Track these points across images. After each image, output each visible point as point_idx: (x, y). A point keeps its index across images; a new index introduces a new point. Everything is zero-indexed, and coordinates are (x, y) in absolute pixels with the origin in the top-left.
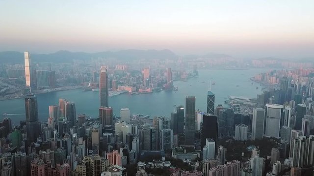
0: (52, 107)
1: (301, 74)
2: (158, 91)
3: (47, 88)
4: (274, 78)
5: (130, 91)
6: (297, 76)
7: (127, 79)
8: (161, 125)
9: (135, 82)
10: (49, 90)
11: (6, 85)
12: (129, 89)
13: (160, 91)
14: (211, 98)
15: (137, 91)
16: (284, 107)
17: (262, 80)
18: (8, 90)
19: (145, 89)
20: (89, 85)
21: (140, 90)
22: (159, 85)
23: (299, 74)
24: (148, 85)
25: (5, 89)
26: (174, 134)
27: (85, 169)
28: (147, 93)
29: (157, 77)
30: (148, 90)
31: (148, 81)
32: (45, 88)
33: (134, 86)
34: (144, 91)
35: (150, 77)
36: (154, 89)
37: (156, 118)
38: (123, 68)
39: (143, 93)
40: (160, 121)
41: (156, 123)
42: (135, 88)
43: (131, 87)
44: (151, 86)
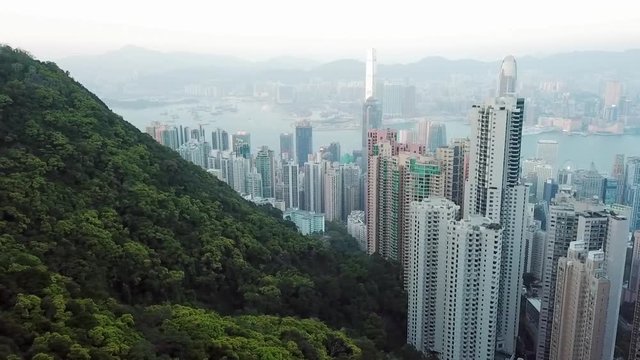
0: (405, 132)
3: (399, 117)
5: (567, 129)
7: (564, 105)
9: (582, 113)
10: (403, 121)
11: (336, 110)
12: (565, 125)
15: (584, 128)
18: (338, 118)
19: (605, 127)
21: (591, 128)
24: (615, 119)
25: (333, 116)
27: (452, 159)
28: (609, 134)
30: (614, 128)
31: (615, 109)
32: (396, 117)
33: (578, 118)
34: (601, 130)
35: (622, 103)
36: (628, 127)
37: (620, 158)
38: (555, 88)
39: (599, 134)
40: (632, 166)
41: (620, 169)
42: (579, 124)
43: (570, 121)
44: (622, 121)
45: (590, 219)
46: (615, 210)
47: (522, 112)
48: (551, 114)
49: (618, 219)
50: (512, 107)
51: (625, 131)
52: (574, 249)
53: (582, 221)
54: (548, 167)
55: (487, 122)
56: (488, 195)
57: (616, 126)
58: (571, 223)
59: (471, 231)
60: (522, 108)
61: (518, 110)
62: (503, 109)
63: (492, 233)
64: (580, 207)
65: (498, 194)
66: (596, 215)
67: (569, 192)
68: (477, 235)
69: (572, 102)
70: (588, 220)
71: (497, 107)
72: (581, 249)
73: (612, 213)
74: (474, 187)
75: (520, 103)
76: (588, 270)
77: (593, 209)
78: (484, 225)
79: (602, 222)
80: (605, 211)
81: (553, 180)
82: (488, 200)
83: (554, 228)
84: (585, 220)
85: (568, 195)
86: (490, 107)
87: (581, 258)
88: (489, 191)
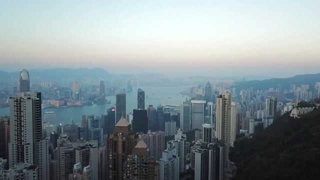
1: (224, 87)
2: (89, 104)
4: (201, 90)
5: (58, 105)
6: (221, 88)
7: (55, 94)
8: (90, 123)
9: (63, 97)
12: (56, 103)
13: (91, 104)
14: (141, 96)
15: (65, 104)
16: (207, 102)
17: (191, 93)
19: (74, 103)
20: (7, 102)
21: (68, 104)
22: (90, 99)
23: (222, 87)
24: (78, 99)
26: (104, 134)
28: (76, 106)
29: (88, 92)
30: (78, 103)
31: (78, 94)
33: (62, 99)
34: (73, 104)
35: (80, 91)
36: (84, 102)
37: (84, 117)
38: (49, 86)
39: (72, 106)
40: (89, 120)
41: (85, 122)
42: (63, 102)
43: (58, 101)
44: (81, 100)
45: (81, 151)
46: (91, 143)
47: (40, 100)
48: (48, 99)
49: (93, 148)
50: (34, 97)
51: (83, 104)
52: (76, 168)
53: (77, 152)
54: (51, 126)
55: (20, 106)
56: (25, 148)
57: (79, 102)
58: (72, 154)
59: (17, 174)
60: (40, 97)
61: (38, 99)
62: (29, 98)
63: (31, 172)
64: (75, 145)
65: (31, 147)
66: (83, 148)
67: (66, 137)
68: (22, 176)
69: (58, 92)
70: (80, 151)
71: (26, 98)
72: (79, 167)
73: (90, 145)
74: (15, 146)
75: (39, 95)
76: (84, 177)
77: (82, 145)
78: (25, 168)
79: (87, 151)
80: (87, 145)
81: (55, 132)
82: (25, 151)
83: (64, 159)
84: (78, 151)
85: (65, 139)
86: (21, 98)
87: (80, 171)
88: (25, 146)
